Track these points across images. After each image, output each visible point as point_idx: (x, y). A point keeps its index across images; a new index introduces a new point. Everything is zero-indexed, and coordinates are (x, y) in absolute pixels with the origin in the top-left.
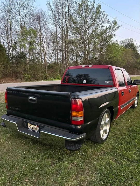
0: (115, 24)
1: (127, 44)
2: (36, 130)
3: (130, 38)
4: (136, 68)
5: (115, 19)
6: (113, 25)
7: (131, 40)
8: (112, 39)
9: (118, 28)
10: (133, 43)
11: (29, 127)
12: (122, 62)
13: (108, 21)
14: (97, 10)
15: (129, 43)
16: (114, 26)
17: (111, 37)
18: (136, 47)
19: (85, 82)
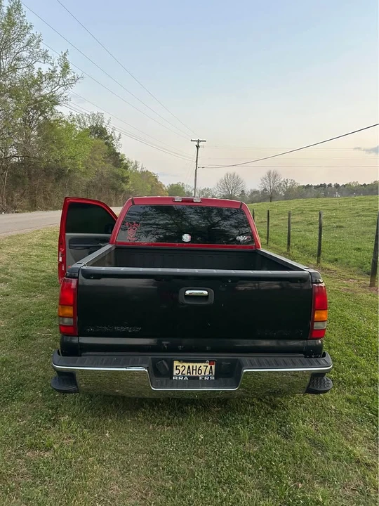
0: (66, 68)
1: (89, 125)
2: (203, 374)
3: (96, 113)
4: (113, 188)
5: (65, 54)
6: (59, 70)
7: (98, 117)
8: (57, 108)
9: (75, 80)
10: (104, 126)
11: (175, 372)
12: (85, 173)
13: (45, 56)
14: (9, 14)
15: (95, 125)
16: (64, 75)
17: (54, 101)
18: (111, 136)
19: (186, 238)
